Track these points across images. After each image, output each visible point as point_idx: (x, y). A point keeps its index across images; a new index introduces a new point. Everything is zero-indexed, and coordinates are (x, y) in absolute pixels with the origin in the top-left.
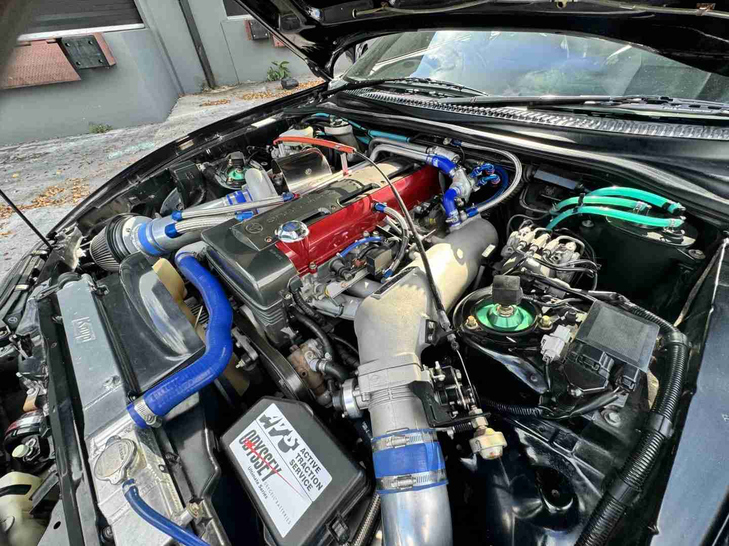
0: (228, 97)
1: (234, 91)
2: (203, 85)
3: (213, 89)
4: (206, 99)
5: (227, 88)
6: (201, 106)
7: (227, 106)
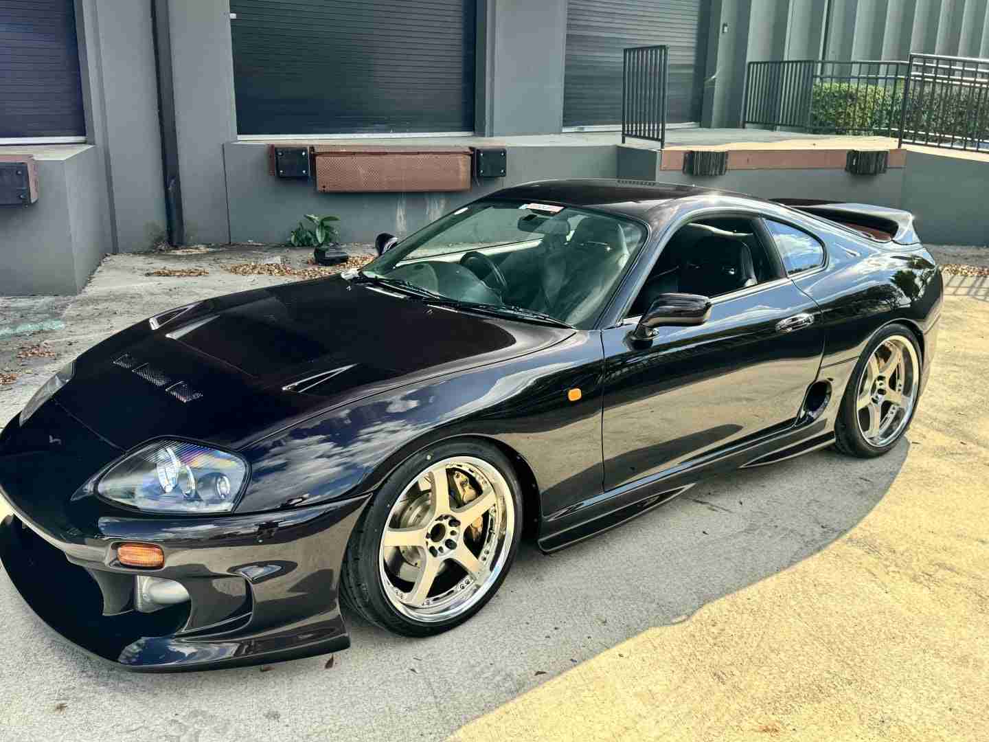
0: (204, 265)
1: (217, 256)
2: (159, 240)
3: (176, 248)
4: (158, 264)
5: (203, 249)
6: (148, 275)
7: (199, 280)
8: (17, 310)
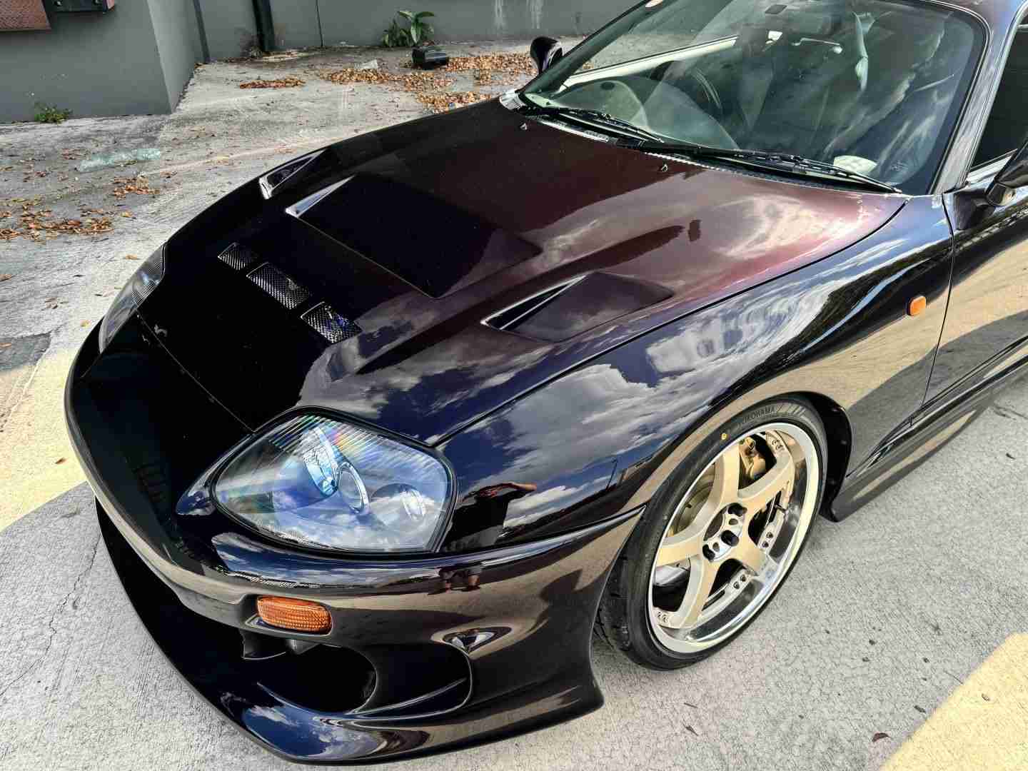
0: (298, 73)
1: (311, 61)
2: (251, 44)
3: (268, 54)
4: (253, 74)
5: (296, 54)
6: (243, 86)
7: (296, 90)
8: (110, 133)
